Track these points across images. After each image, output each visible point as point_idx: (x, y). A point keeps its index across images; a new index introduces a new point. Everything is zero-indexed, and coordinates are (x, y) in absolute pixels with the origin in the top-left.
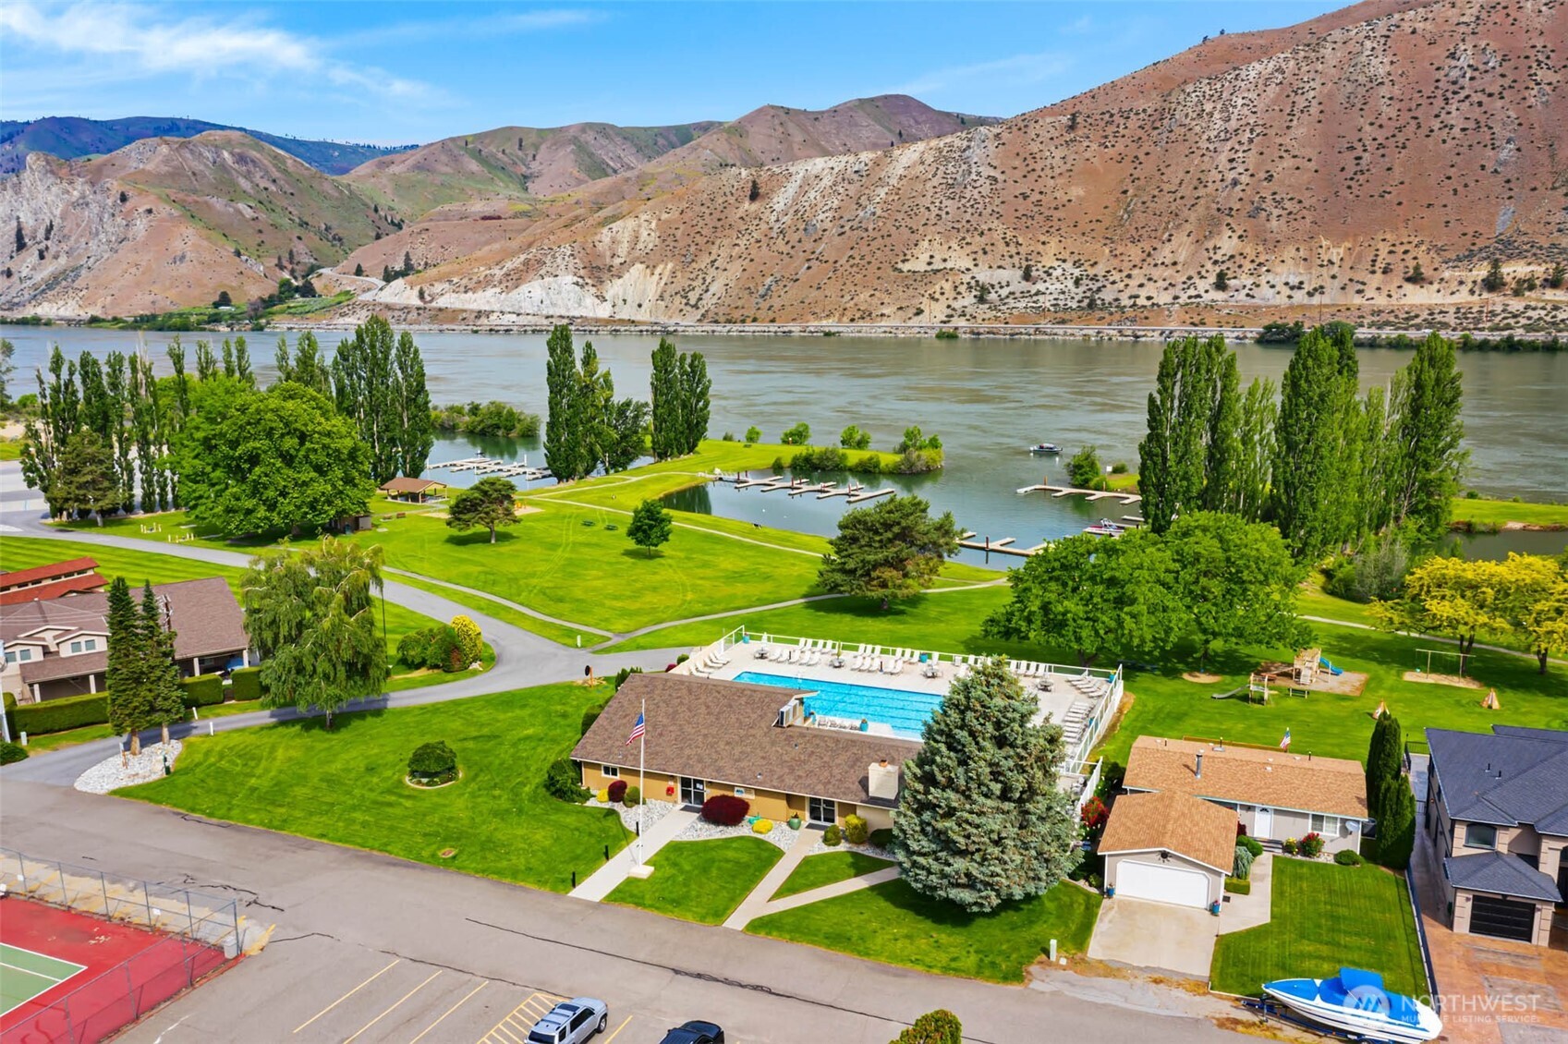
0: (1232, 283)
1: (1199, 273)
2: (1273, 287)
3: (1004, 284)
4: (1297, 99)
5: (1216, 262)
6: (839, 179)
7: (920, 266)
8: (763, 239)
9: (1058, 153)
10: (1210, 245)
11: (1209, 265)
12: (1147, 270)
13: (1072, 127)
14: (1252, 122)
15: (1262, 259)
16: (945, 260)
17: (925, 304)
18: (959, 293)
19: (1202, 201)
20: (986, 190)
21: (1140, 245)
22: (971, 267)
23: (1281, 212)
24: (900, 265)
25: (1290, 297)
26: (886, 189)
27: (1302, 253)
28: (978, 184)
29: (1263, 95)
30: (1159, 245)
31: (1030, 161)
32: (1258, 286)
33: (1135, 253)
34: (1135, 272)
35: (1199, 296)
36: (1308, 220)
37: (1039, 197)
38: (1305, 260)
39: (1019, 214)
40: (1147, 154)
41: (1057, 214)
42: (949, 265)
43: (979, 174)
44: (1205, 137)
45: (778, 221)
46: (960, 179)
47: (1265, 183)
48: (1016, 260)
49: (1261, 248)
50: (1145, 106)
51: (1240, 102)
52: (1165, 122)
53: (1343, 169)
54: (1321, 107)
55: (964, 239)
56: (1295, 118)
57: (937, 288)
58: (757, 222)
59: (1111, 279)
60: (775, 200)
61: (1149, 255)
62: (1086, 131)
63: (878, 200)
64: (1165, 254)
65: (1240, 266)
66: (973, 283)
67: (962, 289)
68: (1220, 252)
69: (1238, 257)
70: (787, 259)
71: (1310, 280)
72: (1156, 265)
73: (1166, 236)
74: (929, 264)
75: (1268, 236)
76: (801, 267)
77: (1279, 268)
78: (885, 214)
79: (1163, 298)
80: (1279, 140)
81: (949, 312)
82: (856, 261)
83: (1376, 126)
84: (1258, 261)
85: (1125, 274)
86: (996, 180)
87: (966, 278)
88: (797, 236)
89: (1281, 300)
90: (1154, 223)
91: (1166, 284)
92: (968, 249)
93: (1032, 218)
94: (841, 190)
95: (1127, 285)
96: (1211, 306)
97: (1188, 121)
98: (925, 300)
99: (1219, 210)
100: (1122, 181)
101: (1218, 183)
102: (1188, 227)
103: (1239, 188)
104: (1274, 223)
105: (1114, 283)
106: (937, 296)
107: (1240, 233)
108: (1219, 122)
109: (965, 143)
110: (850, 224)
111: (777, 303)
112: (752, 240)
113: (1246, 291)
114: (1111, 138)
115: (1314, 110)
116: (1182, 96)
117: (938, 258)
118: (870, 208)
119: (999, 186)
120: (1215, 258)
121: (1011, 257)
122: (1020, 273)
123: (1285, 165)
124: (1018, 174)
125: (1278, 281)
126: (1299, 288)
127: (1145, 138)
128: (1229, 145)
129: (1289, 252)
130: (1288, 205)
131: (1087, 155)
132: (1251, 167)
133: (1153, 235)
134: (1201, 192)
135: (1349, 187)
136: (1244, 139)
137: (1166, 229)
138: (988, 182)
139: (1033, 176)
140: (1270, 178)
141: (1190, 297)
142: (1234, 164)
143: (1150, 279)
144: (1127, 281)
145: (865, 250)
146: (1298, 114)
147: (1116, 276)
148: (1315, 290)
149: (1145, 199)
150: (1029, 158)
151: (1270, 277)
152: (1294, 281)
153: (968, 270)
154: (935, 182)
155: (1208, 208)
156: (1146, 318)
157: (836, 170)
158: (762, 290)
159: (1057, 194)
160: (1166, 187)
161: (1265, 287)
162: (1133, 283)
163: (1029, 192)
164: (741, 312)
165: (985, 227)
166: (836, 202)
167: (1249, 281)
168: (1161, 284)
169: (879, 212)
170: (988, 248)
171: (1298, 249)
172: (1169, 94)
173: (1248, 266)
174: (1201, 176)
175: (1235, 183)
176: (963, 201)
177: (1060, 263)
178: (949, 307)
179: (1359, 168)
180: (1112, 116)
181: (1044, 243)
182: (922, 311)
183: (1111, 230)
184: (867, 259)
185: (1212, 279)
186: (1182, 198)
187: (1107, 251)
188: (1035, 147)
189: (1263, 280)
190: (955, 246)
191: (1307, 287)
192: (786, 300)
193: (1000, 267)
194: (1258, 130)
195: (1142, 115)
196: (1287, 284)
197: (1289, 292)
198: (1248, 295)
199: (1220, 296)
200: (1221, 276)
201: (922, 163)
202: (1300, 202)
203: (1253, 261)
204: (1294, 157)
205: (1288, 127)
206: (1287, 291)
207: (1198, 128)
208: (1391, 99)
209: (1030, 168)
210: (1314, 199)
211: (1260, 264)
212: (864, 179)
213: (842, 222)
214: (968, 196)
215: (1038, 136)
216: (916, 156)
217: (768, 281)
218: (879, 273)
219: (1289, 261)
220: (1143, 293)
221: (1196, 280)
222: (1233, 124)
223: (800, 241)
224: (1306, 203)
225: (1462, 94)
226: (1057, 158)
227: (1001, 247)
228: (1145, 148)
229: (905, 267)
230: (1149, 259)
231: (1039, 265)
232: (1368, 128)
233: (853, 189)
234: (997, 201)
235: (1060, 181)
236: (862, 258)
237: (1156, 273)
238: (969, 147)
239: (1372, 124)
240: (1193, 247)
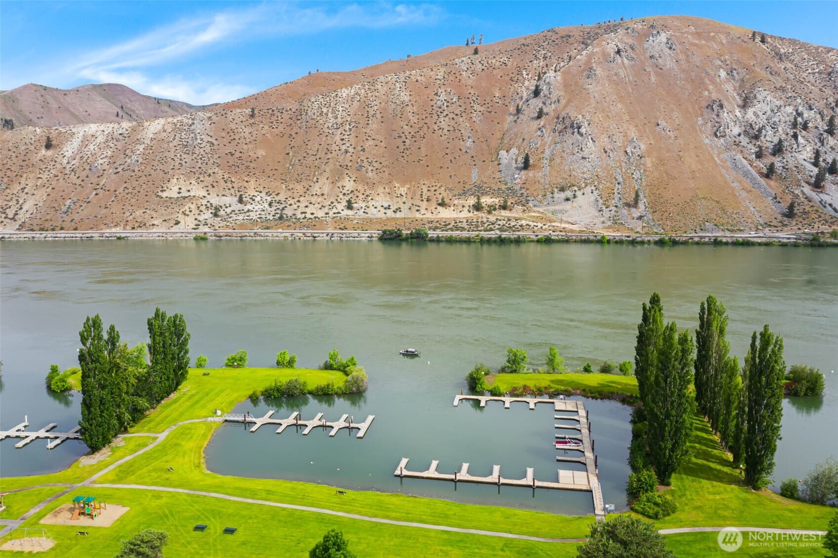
0: (355, 205)
1: (337, 200)
2: (376, 208)
3: (228, 205)
4: (369, 109)
5: (344, 194)
6: (110, 138)
7: (174, 194)
8: (60, 175)
9: (247, 130)
10: (340, 184)
11: (341, 196)
12: (308, 198)
13: (252, 116)
14: (349, 119)
15: (367, 193)
16: (189, 191)
17: (181, 218)
18: (201, 211)
19: (331, 161)
20: (208, 149)
21: (303, 183)
22: (206, 195)
23: (373, 168)
24: (160, 194)
25: (385, 213)
26: (143, 146)
27: (387, 190)
28: (202, 146)
29: (352, 106)
30: (312, 184)
31: (232, 134)
32: (368, 207)
33: (299, 188)
34: (302, 199)
35: (339, 213)
36: (387, 173)
37: (240, 155)
38: (389, 193)
39: (230, 164)
40: (296, 133)
41: (252, 165)
42: (192, 194)
43: (202, 140)
44: (326, 126)
45: (68, 163)
46: (191, 142)
47: (362, 153)
48: (232, 191)
49: (366, 187)
50: (291, 107)
51: (341, 109)
52: (303, 116)
53: (398, 147)
54: (382, 115)
55: (199, 178)
56: (370, 119)
57: (187, 207)
58: (53, 163)
59: (289, 203)
60: (65, 149)
61: (308, 189)
62: (260, 118)
63: (138, 152)
64: (316, 189)
65: (357, 197)
66: (209, 205)
67: (203, 208)
68: (346, 189)
69: (355, 191)
70: (79, 188)
71: (393, 205)
72: (312, 195)
73: (315, 179)
74: (179, 193)
75: (369, 181)
76: (91, 194)
77: (377, 198)
78: (144, 162)
79: (320, 214)
80: (364, 130)
81: (197, 222)
82: (130, 190)
83: (409, 126)
84: (366, 194)
85: (296, 200)
86: (213, 144)
87: (204, 202)
88: (84, 174)
89: (381, 215)
90: (307, 172)
91: (320, 206)
92: (202, 185)
93: (238, 166)
94: (112, 145)
95: (298, 206)
96: (347, 219)
97: (315, 117)
98: (180, 215)
99: (341, 166)
100: (285, 148)
101: (337, 151)
102: (326, 175)
103: (348, 154)
104: (370, 174)
105: (291, 205)
106: (187, 213)
107: (354, 179)
108: (332, 119)
109: (190, 122)
110: (122, 167)
111: (76, 217)
112: (51, 175)
113: (363, 210)
114: (275, 123)
115: (379, 116)
116: (310, 104)
117: (184, 190)
118: (134, 158)
119: (215, 147)
120: (344, 192)
121: (229, 189)
122: (237, 198)
123: (370, 143)
124: (226, 141)
125: (378, 204)
126: (389, 209)
127: (293, 125)
128: (339, 131)
129: (380, 190)
130: (375, 164)
131: (263, 132)
132: (353, 144)
133: (308, 178)
134: (329, 156)
135: (403, 157)
136: (347, 129)
137: (314, 175)
138: (208, 145)
139: (235, 142)
140: (363, 150)
141: (334, 213)
142: (344, 142)
143: (311, 203)
144: (298, 204)
145: (135, 184)
146: (371, 118)
147: (292, 201)
148: (397, 209)
149: (300, 158)
150: (230, 131)
151: (373, 202)
152: (386, 205)
153: (204, 197)
154: (175, 143)
155: (335, 165)
156: (315, 226)
157: (106, 132)
158: (64, 209)
159: (251, 154)
160: (310, 152)
161: (372, 208)
162: (302, 205)
163: (234, 152)
164: (51, 223)
165: (211, 171)
166: (109, 153)
167: (364, 205)
168: (317, 205)
169: (141, 160)
170: (215, 184)
171: (384, 188)
172: (302, 102)
173: (361, 196)
174: (328, 147)
175: (346, 152)
176: (195, 156)
177: (258, 193)
178: (196, 219)
179: (405, 147)
180: (273, 111)
181: (247, 182)
182: (179, 222)
183: (284, 175)
184: (138, 189)
185: (345, 203)
186: (320, 158)
187: (284, 187)
188: (233, 126)
189: (370, 204)
190: (193, 182)
191: (393, 208)
192: (83, 214)
193: (223, 195)
194: (353, 124)
195: (290, 112)
196: (382, 206)
197: (384, 211)
198: (364, 212)
199: (350, 212)
200: (349, 202)
201: (165, 131)
202: (381, 163)
203: (363, 194)
204: (373, 139)
205: (368, 124)
206: (383, 210)
207: (321, 122)
208: (413, 113)
209: (232, 138)
210: (387, 162)
211: (367, 196)
212: (127, 139)
213: (115, 165)
214: (197, 152)
215: (234, 120)
216: (160, 127)
217: (68, 202)
218: (147, 198)
219: (382, 195)
220: (308, 211)
221: (335, 203)
222: (339, 120)
223: (87, 177)
224: (384, 164)
225: (445, 113)
226: (247, 133)
227: (222, 182)
228: (295, 130)
229: (164, 195)
230: (308, 192)
231: (247, 195)
232: (405, 127)
233: (120, 145)
234: (216, 156)
235: (250, 146)
236: (134, 188)
237: (313, 199)
238: (193, 123)
239: (407, 125)
240: (331, 185)
